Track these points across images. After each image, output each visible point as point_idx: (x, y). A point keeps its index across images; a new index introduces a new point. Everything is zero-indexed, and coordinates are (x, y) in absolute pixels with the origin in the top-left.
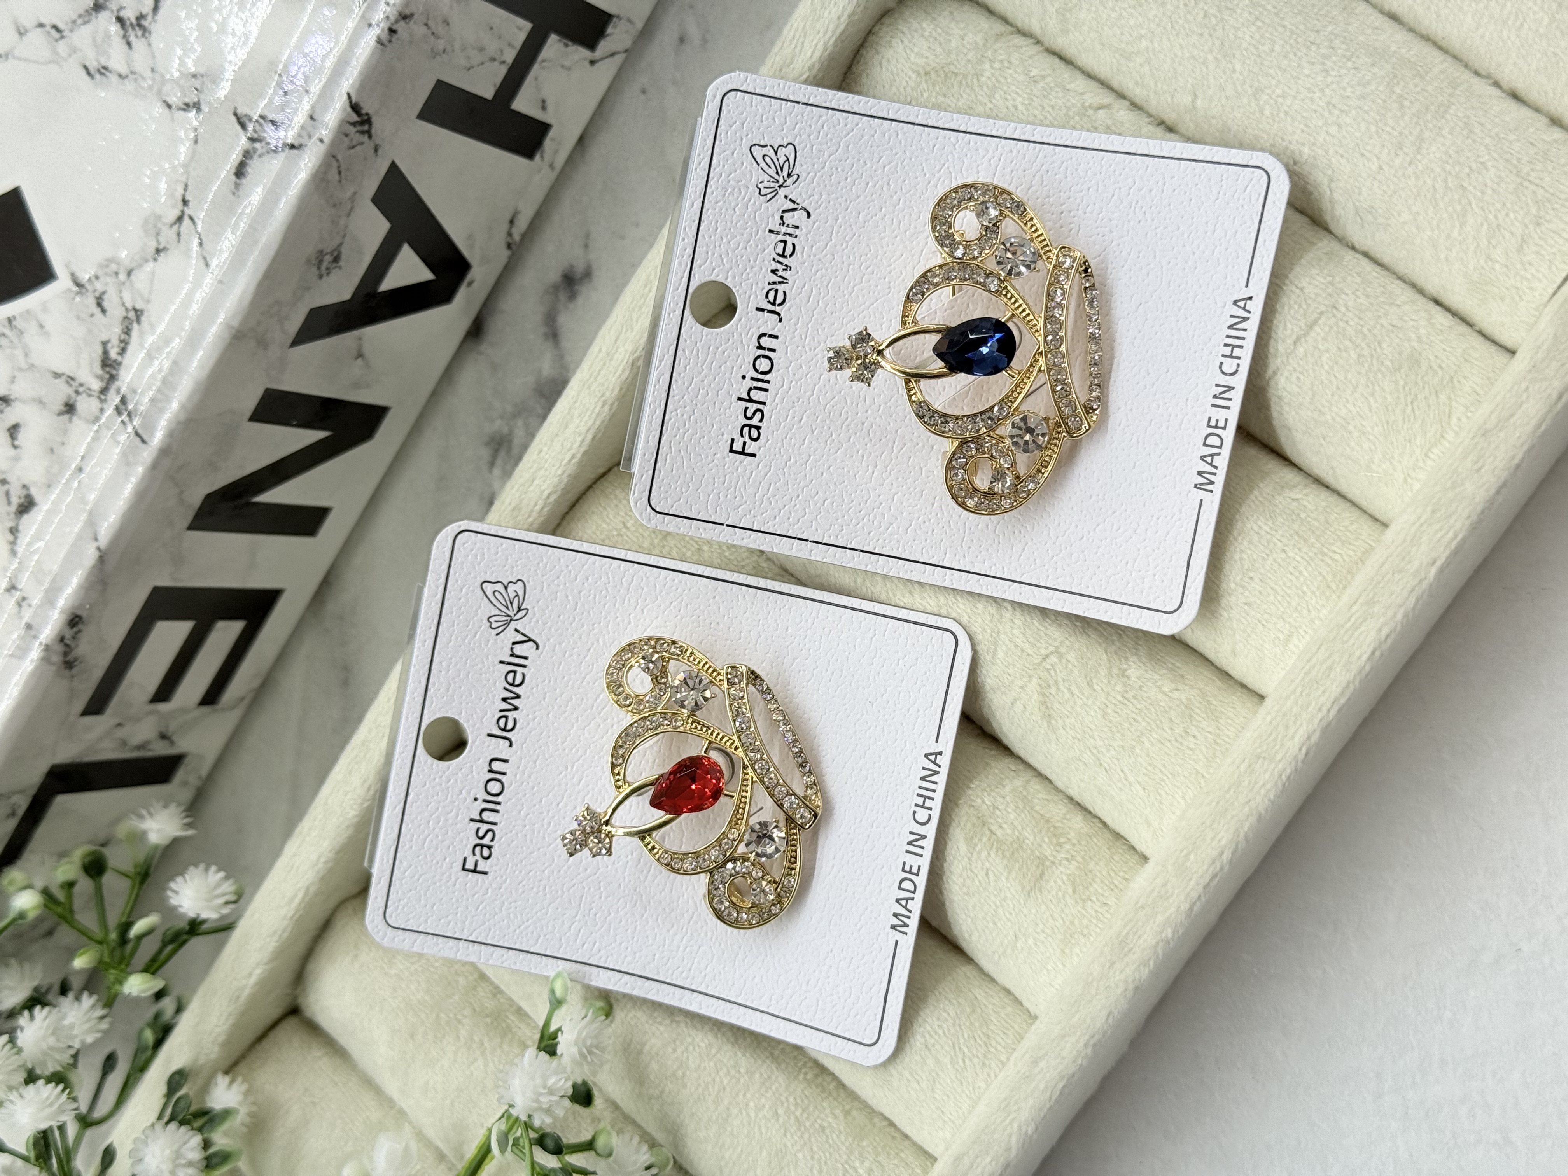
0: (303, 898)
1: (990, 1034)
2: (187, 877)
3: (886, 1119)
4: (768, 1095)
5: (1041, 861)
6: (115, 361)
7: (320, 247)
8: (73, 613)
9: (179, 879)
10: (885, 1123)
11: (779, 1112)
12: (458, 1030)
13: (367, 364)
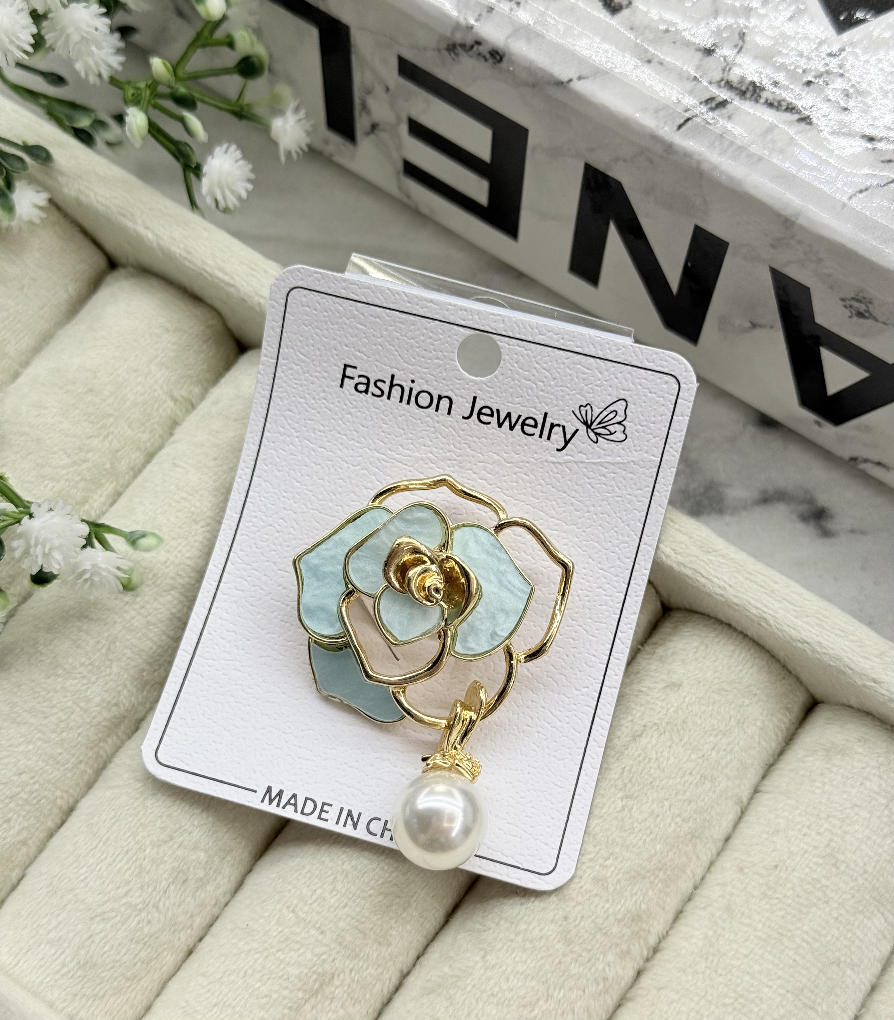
0: (223, 281)
1: (105, 998)
2: (241, 162)
4: (40, 763)
6: (759, 97)
7: (876, 302)
8: (504, 54)
9: (238, 154)
10: (15, 880)
11: (23, 775)
12: (96, 437)
13: (744, 331)
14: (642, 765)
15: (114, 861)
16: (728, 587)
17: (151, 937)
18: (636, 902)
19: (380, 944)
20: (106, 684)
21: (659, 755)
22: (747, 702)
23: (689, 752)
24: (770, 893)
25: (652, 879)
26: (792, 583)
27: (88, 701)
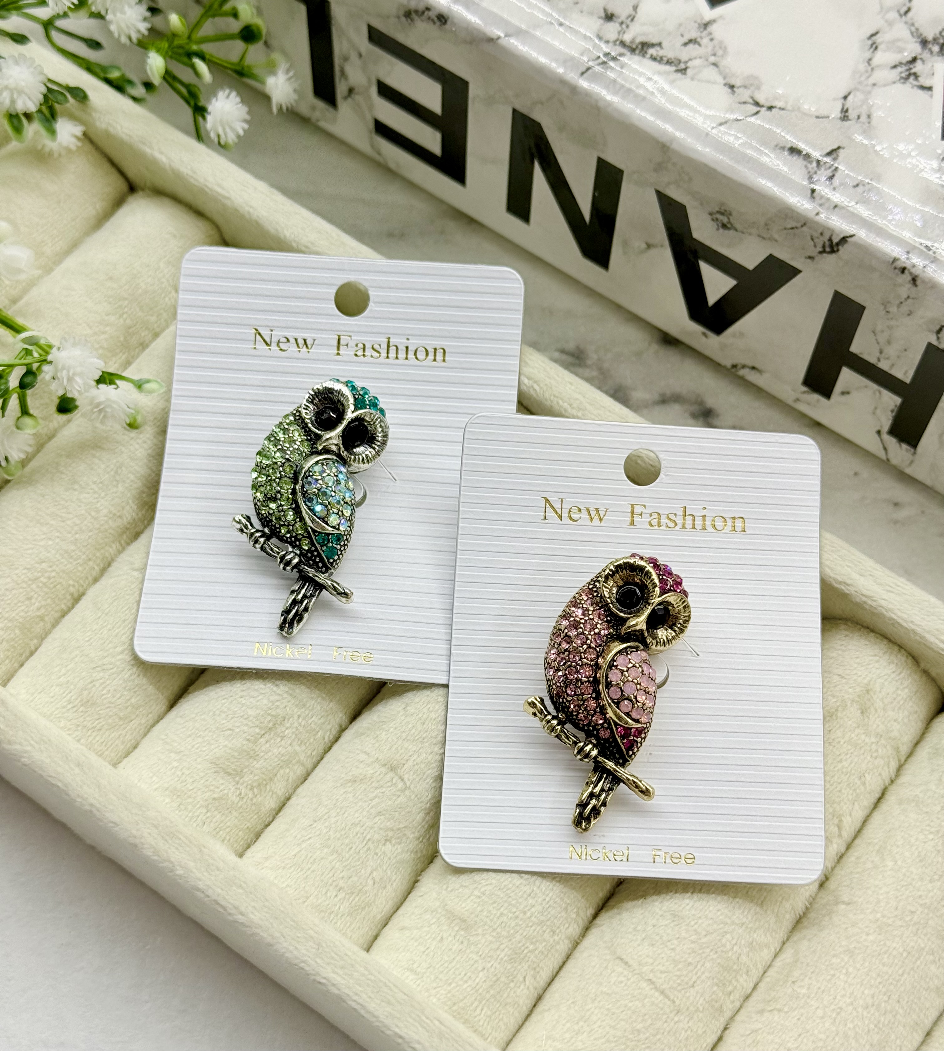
0: (221, 195)
3: (36, 649)
5: (240, 773)
6: (646, 53)
7: (734, 213)
8: (448, 18)
9: (238, 99)
11: (44, 564)
13: (642, 252)
15: (113, 627)
20: (113, 500)
27: (98, 511)
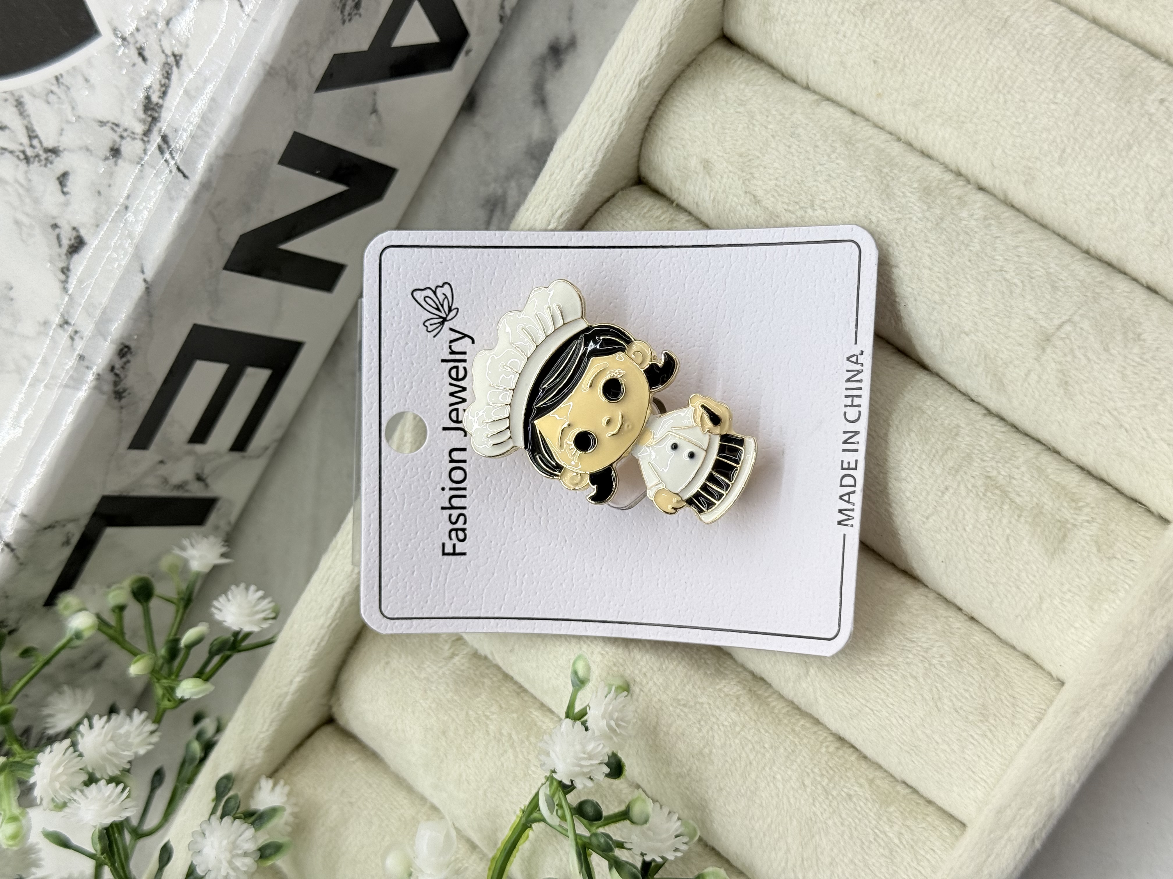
1: (1016, 696)
2: (229, 593)
4: (794, 767)
5: (1063, 524)
6: (157, 105)
8: (122, 343)
10: (908, 790)
12: (487, 726)
13: (380, 121)
14: (782, 193)
16: (613, 118)
17: (956, 655)
18: (911, 192)
19: (957, 434)
21: (772, 177)
22: (722, 97)
23: (769, 150)
24: (899, 66)
25: (889, 178)
26: (607, 59)
